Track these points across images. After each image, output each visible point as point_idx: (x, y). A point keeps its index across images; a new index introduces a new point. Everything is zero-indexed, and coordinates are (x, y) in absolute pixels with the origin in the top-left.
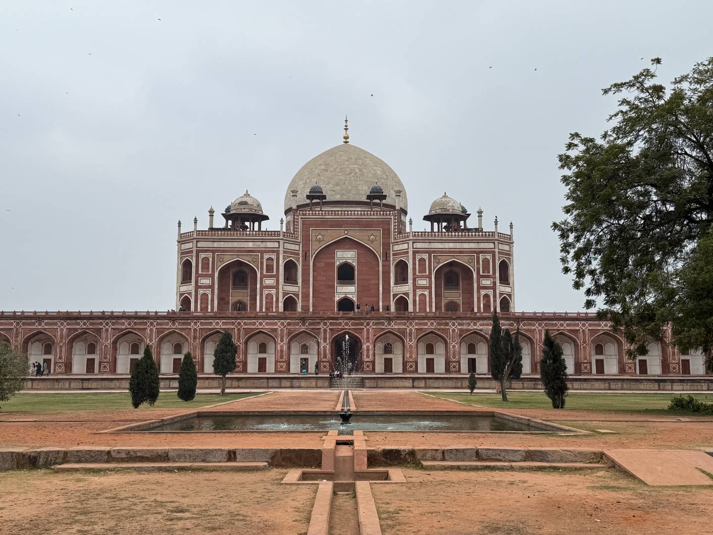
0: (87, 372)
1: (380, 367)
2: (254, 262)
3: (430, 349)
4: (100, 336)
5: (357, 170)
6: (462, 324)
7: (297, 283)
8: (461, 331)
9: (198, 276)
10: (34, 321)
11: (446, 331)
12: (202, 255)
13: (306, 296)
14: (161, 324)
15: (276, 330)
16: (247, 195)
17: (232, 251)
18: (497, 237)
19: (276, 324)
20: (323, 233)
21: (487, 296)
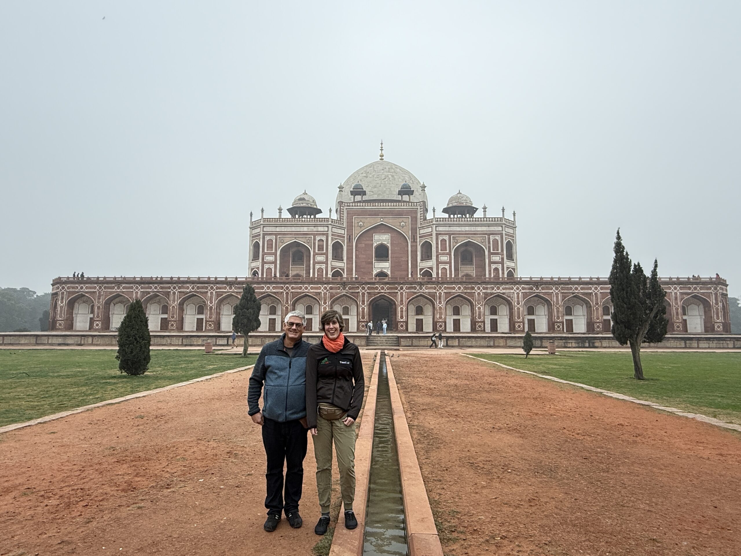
0: (161, 329)
1: (412, 327)
2: (308, 243)
3: (457, 311)
4: (168, 298)
5: (390, 176)
6: (487, 288)
7: (343, 260)
8: (486, 294)
9: (264, 254)
10: (113, 285)
11: (472, 295)
12: (267, 238)
13: (350, 270)
14: (220, 288)
15: (320, 293)
16: (305, 193)
17: (291, 234)
18: (504, 222)
19: (319, 288)
20: (363, 220)
21: (496, 269)
